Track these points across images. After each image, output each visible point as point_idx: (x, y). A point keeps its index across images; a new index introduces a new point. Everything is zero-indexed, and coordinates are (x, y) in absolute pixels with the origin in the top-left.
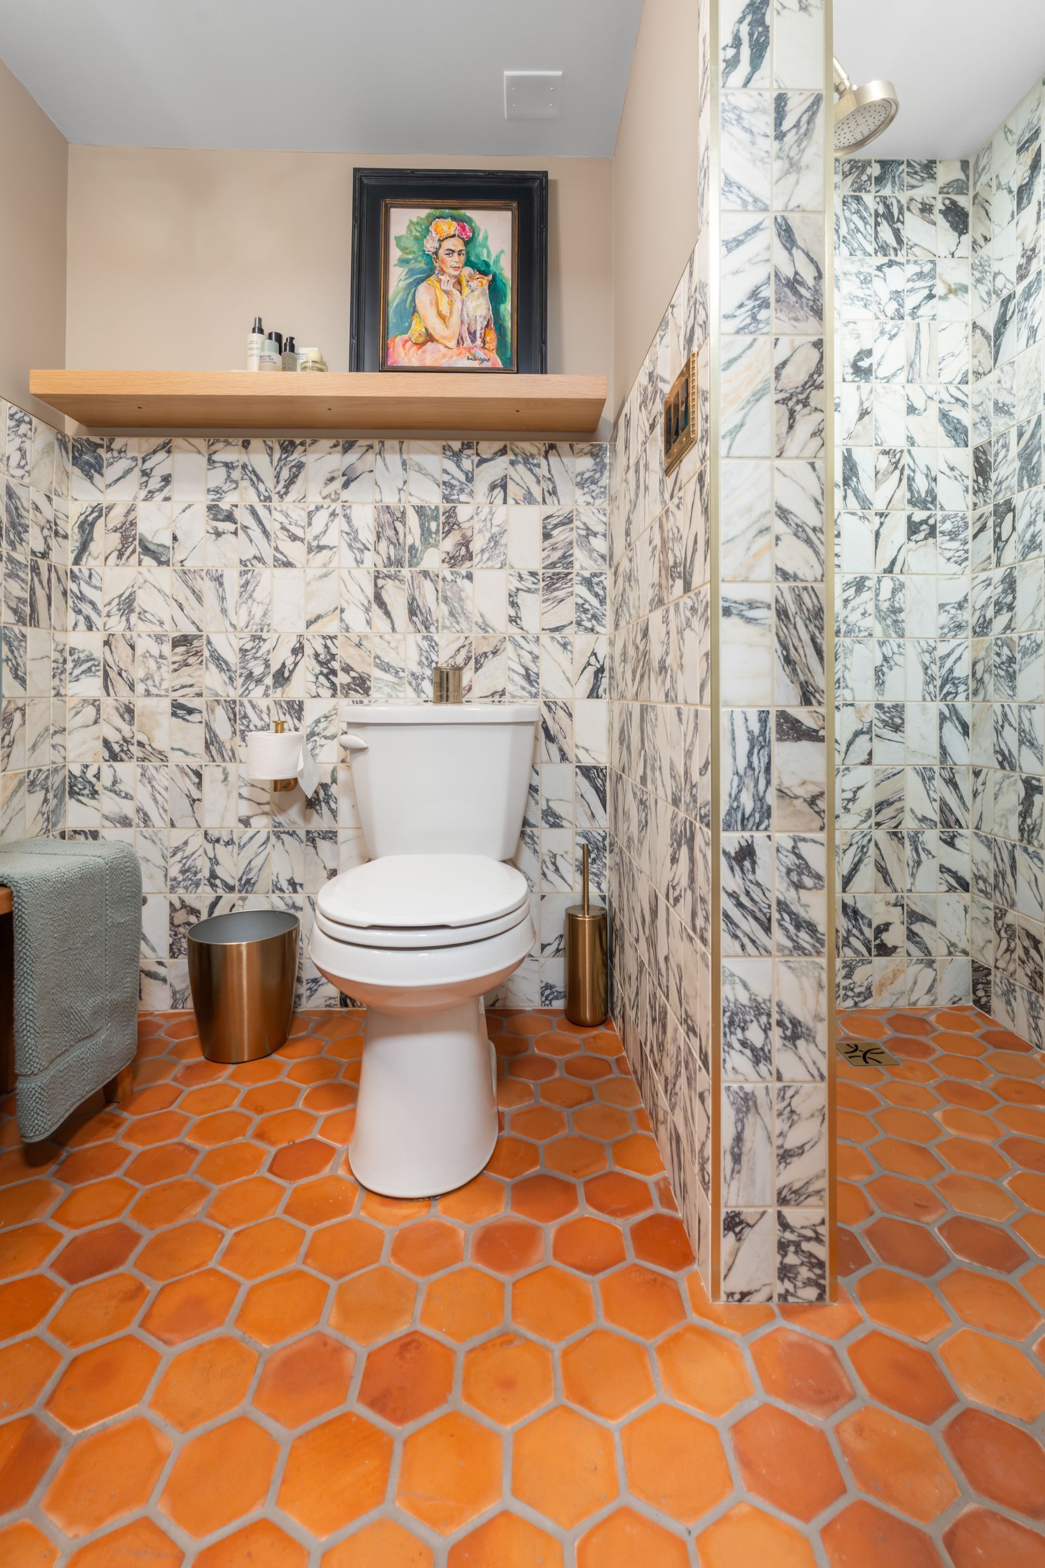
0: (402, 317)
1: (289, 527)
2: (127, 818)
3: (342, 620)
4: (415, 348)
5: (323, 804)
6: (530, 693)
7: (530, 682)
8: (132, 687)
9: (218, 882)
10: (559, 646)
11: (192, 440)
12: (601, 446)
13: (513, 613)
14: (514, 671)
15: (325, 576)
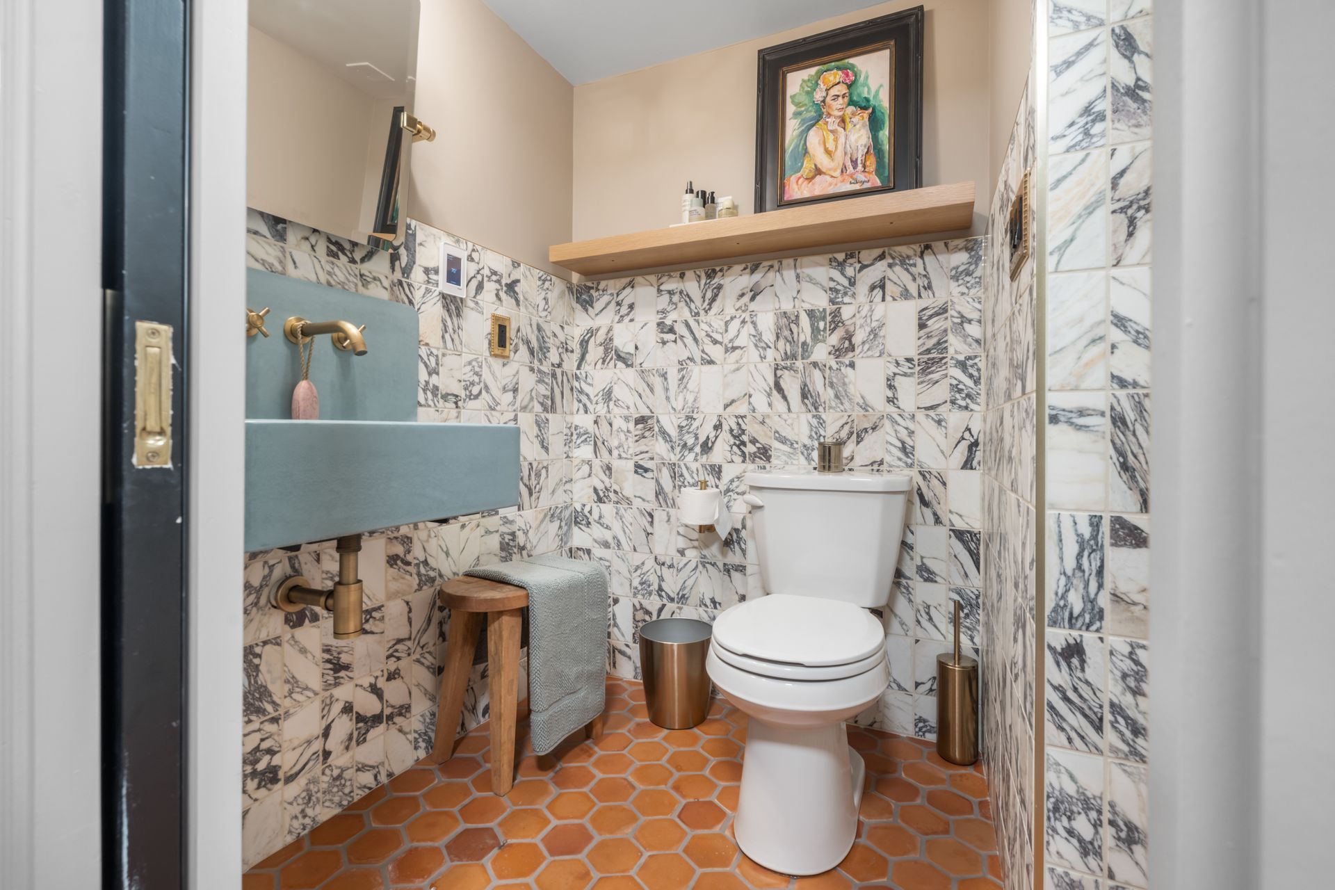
0: (795, 160)
1: (711, 334)
2: (607, 542)
3: (750, 403)
4: (806, 182)
5: (736, 544)
6: (906, 463)
7: (906, 454)
8: (610, 452)
9: (663, 594)
10: (933, 423)
11: (647, 277)
12: (976, 240)
13: (890, 394)
14: (891, 444)
15: (738, 369)
